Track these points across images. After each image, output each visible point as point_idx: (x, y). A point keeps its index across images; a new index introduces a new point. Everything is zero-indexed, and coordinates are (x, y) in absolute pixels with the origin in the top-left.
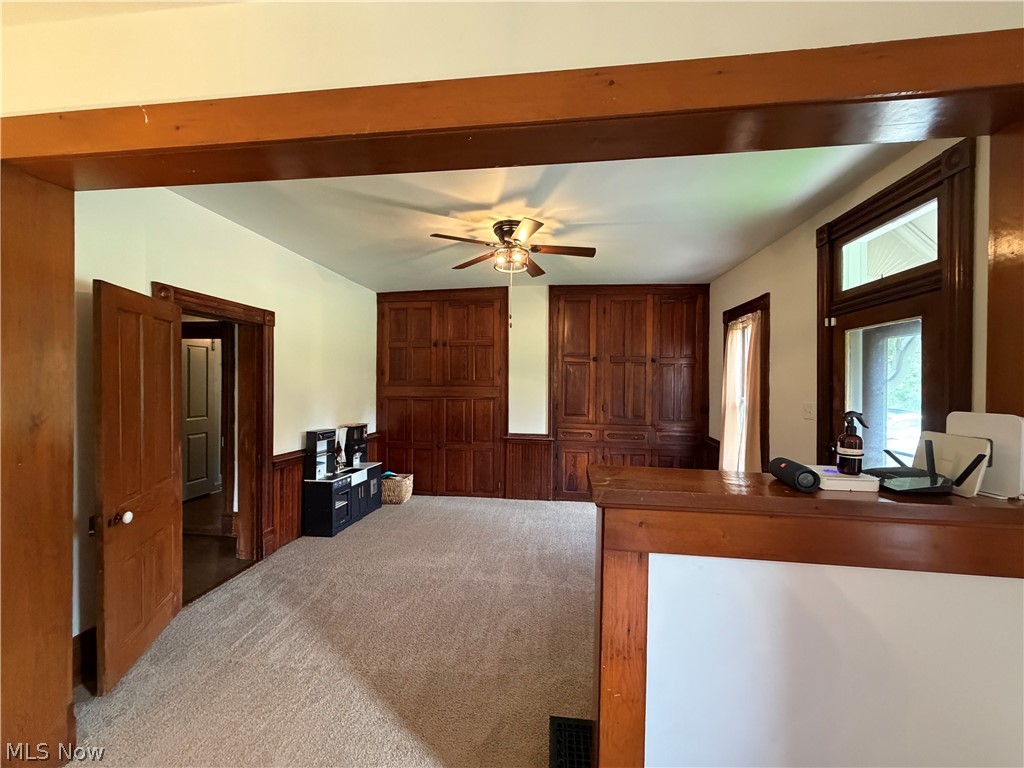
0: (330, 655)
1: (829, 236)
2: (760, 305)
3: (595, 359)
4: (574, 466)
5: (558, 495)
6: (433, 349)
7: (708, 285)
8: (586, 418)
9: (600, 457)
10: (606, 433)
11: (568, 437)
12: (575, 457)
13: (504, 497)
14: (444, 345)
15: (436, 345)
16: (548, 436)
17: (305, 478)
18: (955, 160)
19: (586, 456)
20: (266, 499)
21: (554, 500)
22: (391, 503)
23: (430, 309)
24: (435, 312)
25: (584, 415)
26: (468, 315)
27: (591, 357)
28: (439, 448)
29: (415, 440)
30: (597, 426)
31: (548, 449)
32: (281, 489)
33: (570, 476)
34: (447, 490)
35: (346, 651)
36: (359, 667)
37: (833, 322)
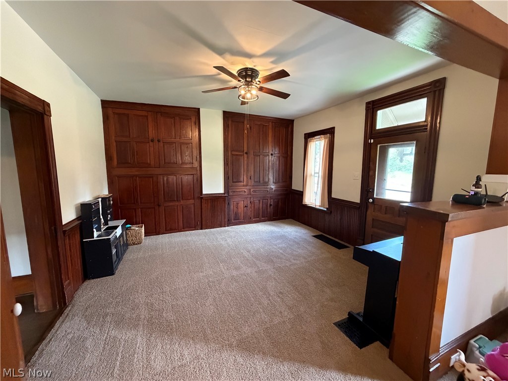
0: (198, 346)
1: (373, 105)
2: (329, 132)
3: (246, 153)
4: (237, 208)
5: (229, 223)
6: (151, 144)
7: (293, 120)
8: (243, 184)
9: (249, 202)
10: (252, 190)
11: (235, 194)
12: (238, 204)
13: (202, 229)
14: (159, 141)
15: (152, 141)
16: (224, 194)
17: (82, 238)
18: (437, 85)
19: (243, 202)
20: (62, 259)
21: (228, 226)
22: (134, 244)
23: (147, 116)
24: (150, 119)
25: (241, 182)
26: (174, 122)
27: (245, 152)
28: (159, 206)
29: (141, 203)
30: (248, 187)
31: (224, 201)
32: (70, 250)
33: (235, 213)
34: (166, 230)
35: (206, 340)
36: (224, 344)
37: (372, 141)
